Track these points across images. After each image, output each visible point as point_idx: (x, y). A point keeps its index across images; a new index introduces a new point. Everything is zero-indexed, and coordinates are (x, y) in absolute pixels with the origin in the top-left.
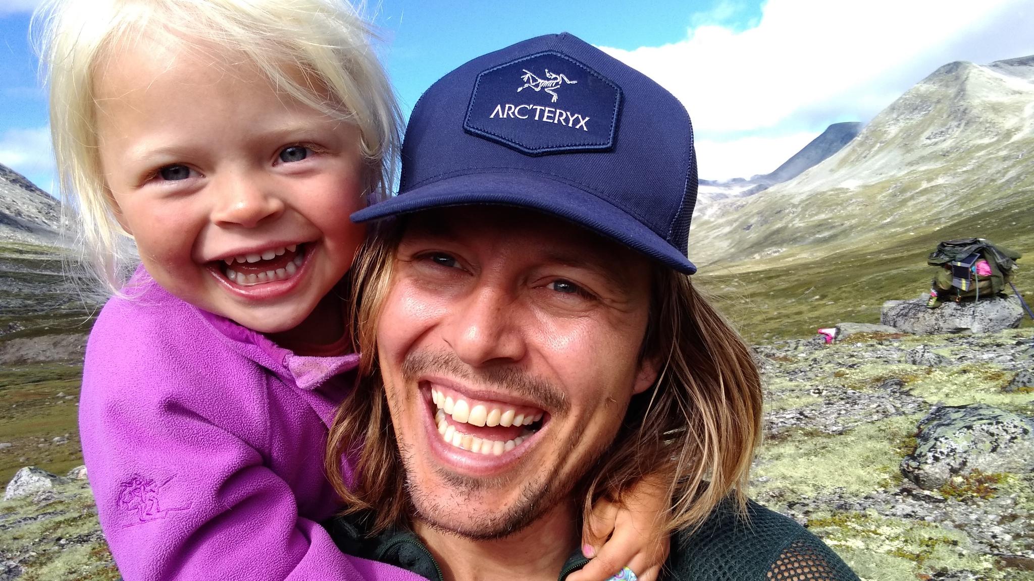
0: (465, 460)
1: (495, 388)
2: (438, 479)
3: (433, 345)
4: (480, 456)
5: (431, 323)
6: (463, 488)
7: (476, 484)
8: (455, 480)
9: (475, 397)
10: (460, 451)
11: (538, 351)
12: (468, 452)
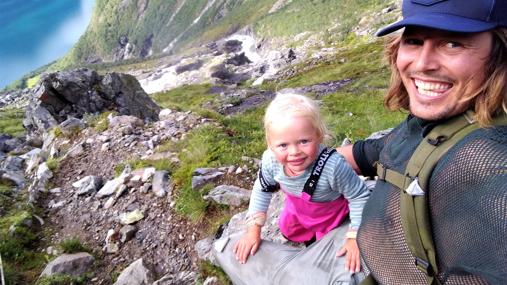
0: (426, 98)
1: (431, 79)
2: (418, 103)
3: (412, 68)
4: (430, 96)
5: (410, 62)
6: (425, 105)
7: (429, 104)
8: (423, 103)
9: (426, 81)
10: (424, 95)
11: (444, 67)
12: (427, 96)
